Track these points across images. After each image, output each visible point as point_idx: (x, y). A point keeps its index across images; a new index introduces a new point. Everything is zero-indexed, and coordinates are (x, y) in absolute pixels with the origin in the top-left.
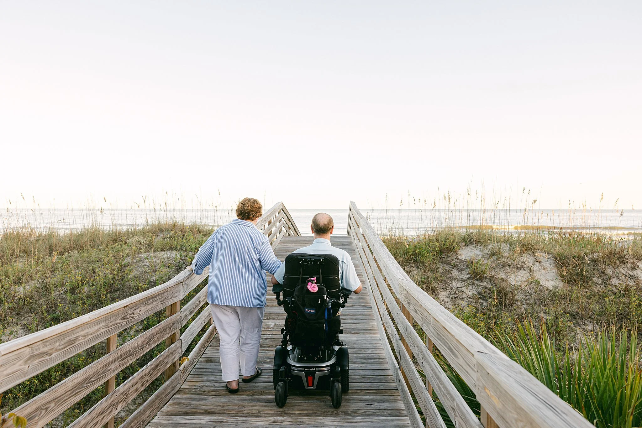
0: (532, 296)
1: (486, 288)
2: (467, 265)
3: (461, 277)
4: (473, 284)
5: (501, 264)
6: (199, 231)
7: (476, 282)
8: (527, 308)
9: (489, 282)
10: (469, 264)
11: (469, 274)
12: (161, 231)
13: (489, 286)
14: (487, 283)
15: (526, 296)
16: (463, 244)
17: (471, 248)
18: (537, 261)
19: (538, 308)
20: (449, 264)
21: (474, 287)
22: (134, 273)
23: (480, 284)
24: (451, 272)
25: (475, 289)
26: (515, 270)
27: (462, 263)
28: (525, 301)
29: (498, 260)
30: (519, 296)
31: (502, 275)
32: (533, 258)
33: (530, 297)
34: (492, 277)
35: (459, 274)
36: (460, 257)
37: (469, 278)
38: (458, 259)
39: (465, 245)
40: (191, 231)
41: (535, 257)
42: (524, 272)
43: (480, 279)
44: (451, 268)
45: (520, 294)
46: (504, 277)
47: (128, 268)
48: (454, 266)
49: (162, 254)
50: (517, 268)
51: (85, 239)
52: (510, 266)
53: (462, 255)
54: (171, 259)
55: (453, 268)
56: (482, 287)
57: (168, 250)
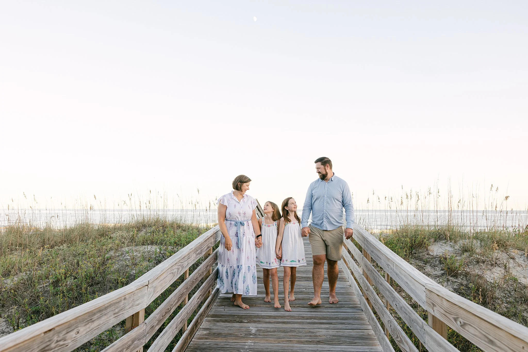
0: (512, 293)
1: (462, 285)
2: (440, 261)
3: (434, 273)
4: (448, 280)
5: (474, 260)
6: (179, 227)
7: (451, 278)
8: (509, 306)
9: (465, 279)
10: (442, 260)
11: (442, 270)
12: (144, 226)
13: (465, 282)
14: (462, 279)
15: (506, 294)
16: (432, 240)
17: (441, 244)
18: (511, 257)
19: (520, 308)
20: (421, 260)
21: (449, 283)
22: (116, 267)
23: (455, 280)
24: (424, 268)
25: (450, 286)
26: (489, 267)
27: (434, 259)
28: (504, 299)
29: (471, 256)
30: (498, 294)
31: (477, 271)
32: (506, 255)
33: (509, 295)
34: (466, 275)
35: (433, 270)
36: (431, 253)
37: (443, 274)
38: (430, 255)
39: (435, 241)
40: (172, 225)
41: (508, 254)
42: (499, 269)
43: (456, 276)
44: (423, 263)
45: (498, 291)
46: (479, 273)
47: (110, 261)
48: (426, 262)
49: (143, 248)
50: (492, 265)
51: (76, 233)
52: (484, 262)
53: (433, 251)
54: (151, 253)
55: (426, 264)
56: (458, 283)
57: (148, 244)
